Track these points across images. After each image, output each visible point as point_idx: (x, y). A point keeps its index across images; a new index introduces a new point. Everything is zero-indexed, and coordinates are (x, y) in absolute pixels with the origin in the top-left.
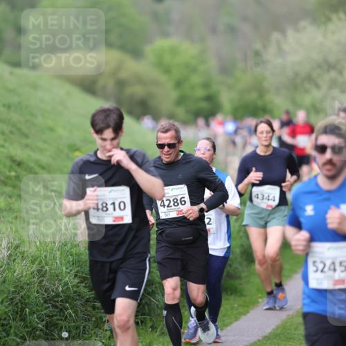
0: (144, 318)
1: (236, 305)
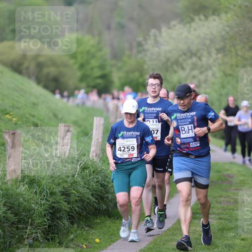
0: (54, 236)
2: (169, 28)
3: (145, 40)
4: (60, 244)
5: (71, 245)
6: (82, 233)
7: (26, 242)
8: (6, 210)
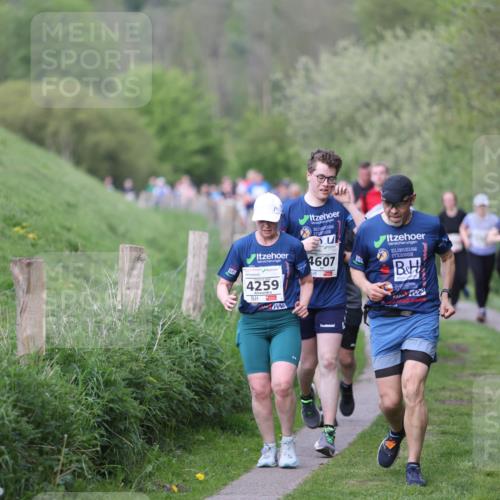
0: (114, 468)
1: (245, 450)
2: (335, 54)
3: (288, 77)
4: (127, 482)
5: (149, 485)
6: (170, 461)
7: (58, 480)
8: (18, 416)
